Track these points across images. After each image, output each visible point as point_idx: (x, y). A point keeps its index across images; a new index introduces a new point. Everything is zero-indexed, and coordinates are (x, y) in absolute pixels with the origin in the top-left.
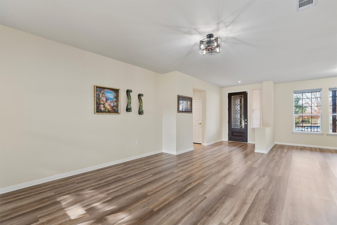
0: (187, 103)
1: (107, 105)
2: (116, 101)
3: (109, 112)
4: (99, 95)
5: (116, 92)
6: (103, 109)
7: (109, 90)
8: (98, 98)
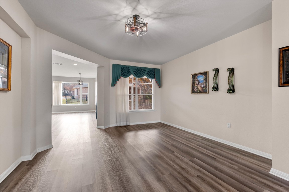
1: (199, 87)
2: (205, 83)
3: (200, 92)
4: (194, 80)
5: (205, 74)
6: (196, 90)
7: (200, 75)
8: (194, 83)
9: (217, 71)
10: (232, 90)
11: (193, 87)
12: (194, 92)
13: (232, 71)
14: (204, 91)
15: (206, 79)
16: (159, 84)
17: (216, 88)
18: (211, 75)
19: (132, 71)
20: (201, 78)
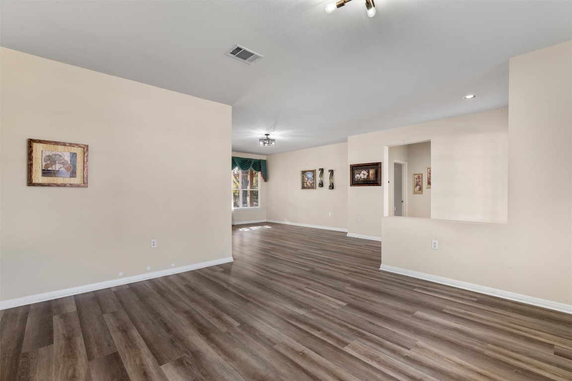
0: (368, 172)
1: (308, 183)
2: (314, 180)
3: (309, 188)
4: (303, 177)
5: (314, 172)
6: (305, 186)
7: (309, 172)
8: (303, 179)
9: (322, 170)
10: (332, 187)
11: (303, 183)
12: (303, 188)
13: (332, 172)
14: (312, 187)
15: (314, 176)
16: (266, 178)
17: (321, 185)
18: (318, 173)
19: (237, 163)
20: (310, 175)
